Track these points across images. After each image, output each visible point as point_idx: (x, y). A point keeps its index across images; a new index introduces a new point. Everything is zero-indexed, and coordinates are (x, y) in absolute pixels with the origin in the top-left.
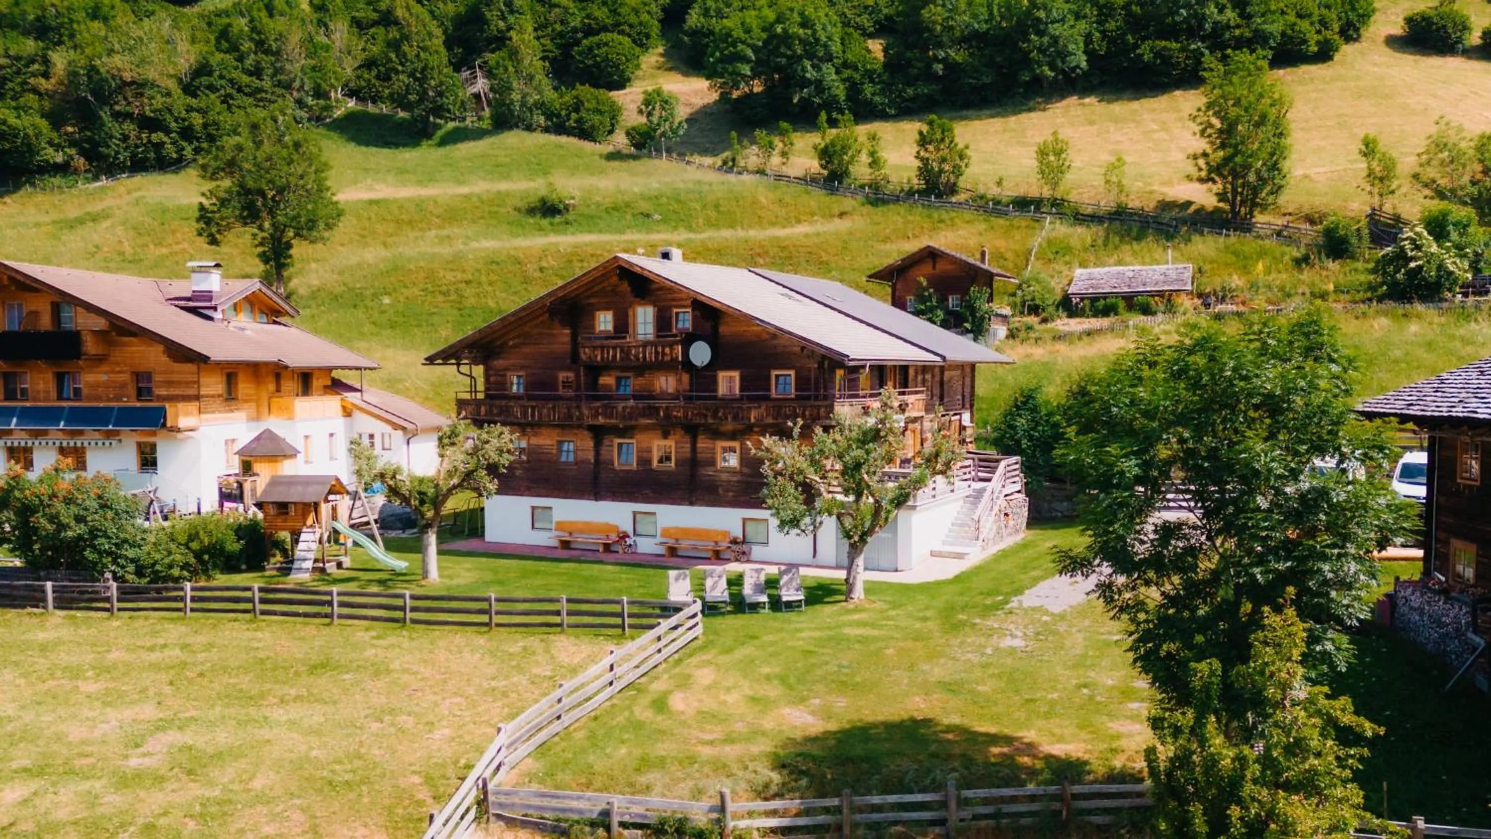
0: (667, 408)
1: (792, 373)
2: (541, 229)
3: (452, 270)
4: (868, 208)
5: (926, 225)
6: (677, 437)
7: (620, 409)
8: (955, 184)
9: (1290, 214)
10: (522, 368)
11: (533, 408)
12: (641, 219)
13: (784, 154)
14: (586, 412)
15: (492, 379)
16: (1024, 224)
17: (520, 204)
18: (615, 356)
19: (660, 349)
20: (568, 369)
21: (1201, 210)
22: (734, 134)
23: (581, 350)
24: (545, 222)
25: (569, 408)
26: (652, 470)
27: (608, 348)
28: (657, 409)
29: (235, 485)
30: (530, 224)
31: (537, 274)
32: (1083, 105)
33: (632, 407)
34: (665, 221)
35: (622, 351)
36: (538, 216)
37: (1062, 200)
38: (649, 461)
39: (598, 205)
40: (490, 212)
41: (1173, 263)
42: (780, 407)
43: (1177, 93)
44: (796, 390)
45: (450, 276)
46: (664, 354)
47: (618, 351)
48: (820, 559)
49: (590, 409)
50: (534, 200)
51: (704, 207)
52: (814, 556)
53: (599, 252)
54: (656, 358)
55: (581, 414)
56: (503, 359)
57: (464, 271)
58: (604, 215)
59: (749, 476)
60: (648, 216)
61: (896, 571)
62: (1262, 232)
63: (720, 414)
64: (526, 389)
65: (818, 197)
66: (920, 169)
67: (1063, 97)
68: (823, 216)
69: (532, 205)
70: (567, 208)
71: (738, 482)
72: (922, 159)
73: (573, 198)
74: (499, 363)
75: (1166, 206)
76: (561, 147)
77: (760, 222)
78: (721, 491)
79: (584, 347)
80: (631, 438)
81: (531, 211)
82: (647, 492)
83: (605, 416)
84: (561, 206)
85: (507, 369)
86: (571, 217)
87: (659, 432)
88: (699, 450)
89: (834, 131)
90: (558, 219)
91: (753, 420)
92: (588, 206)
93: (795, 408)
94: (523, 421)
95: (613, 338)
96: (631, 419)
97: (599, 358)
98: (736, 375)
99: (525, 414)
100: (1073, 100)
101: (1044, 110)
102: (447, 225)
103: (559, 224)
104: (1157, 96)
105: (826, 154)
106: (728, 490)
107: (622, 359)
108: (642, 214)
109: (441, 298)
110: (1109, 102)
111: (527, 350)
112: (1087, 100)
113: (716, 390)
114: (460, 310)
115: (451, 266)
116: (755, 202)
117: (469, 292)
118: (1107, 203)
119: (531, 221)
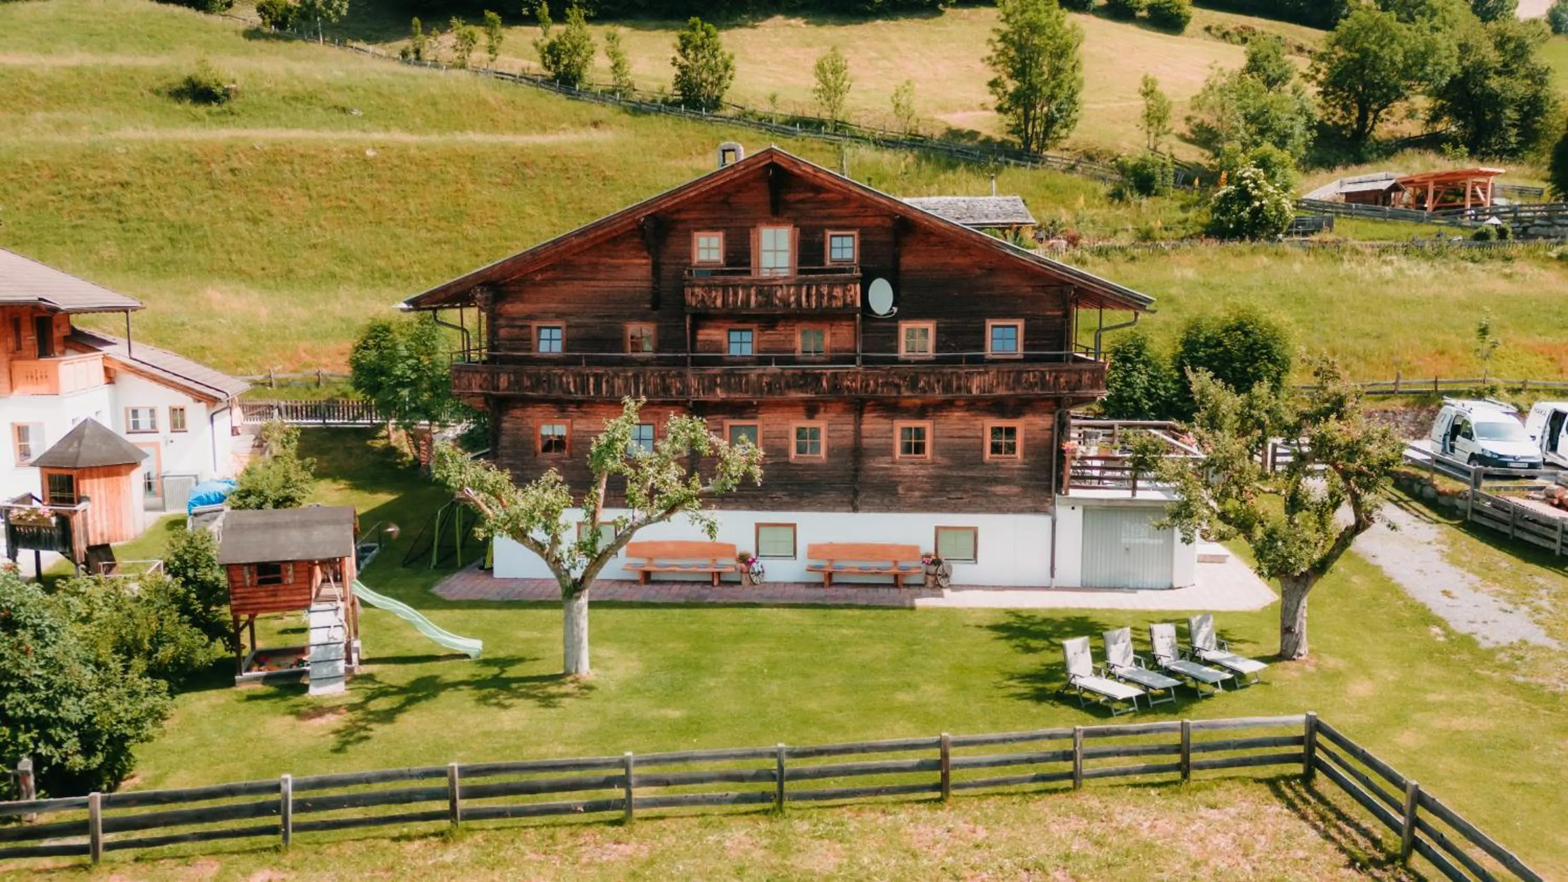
0: (835, 375)
1: (1020, 323)
2: (196, 119)
3: (96, 168)
4: (626, 118)
5: (705, 141)
6: (831, 415)
7: (753, 377)
8: (718, 98)
9: (1067, 149)
10: (559, 316)
11: (596, 376)
12: (337, 115)
13: (491, 50)
14: (694, 383)
15: (503, 332)
16: (816, 146)
17: (158, 85)
18: (747, 301)
19: (825, 290)
20: (643, 318)
21: (988, 141)
22: (416, 20)
23: (688, 291)
24: (201, 110)
25: (663, 378)
26: (788, 463)
27: (735, 287)
28: (818, 378)
29: (54, 520)
30: (175, 112)
31: (228, 177)
32: (789, 25)
33: (774, 375)
34: (367, 117)
35: (759, 292)
36: (188, 101)
37: (844, 123)
38: (784, 452)
39: (271, 93)
40: (115, 93)
41: (997, 195)
42: (1020, 373)
43: (879, 22)
44: (1026, 347)
45: (93, 175)
46: (831, 297)
47: (753, 291)
48: (1058, 580)
49: (701, 378)
50: (177, 81)
51: (417, 102)
52: (1052, 575)
53: (313, 152)
54: (819, 303)
55: (686, 386)
56: (522, 301)
57: (114, 169)
58: (283, 106)
59: (949, 468)
60: (344, 110)
61: (1171, 588)
62: (1056, 166)
63: (922, 384)
64: (566, 348)
65: (556, 102)
66: (677, 76)
67: (768, 16)
68: (573, 124)
69: (176, 87)
70: (227, 94)
71: (930, 477)
72: (681, 67)
73: (234, 82)
74: (513, 308)
75: (954, 134)
76: (174, 17)
77: (494, 125)
78: (900, 490)
79: (693, 286)
80: (754, 418)
81: (177, 95)
82: (779, 494)
83: (728, 388)
84: (219, 91)
85: (531, 317)
86: (235, 104)
87: (801, 409)
88: (864, 434)
89: (560, 29)
90: (215, 107)
91: (975, 392)
92: (258, 94)
93: (1043, 373)
94: (580, 396)
95: (723, 273)
96: (770, 391)
97: (719, 302)
98: (930, 326)
99: (584, 388)
100: (779, 19)
101: (754, 27)
102: (56, 107)
103: (219, 114)
104: (861, 23)
105: (552, 52)
106: (910, 489)
107: (759, 305)
108: (336, 107)
109: (86, 206)
110: (819, 25)
111: (567, 289)
112: (793, 21)
113: (895, 349)
114: (121, 222)
115: (89, 161)
116: (482, 103)
117: (128, 198)
118: (895, 128)
119: (178, 107)
